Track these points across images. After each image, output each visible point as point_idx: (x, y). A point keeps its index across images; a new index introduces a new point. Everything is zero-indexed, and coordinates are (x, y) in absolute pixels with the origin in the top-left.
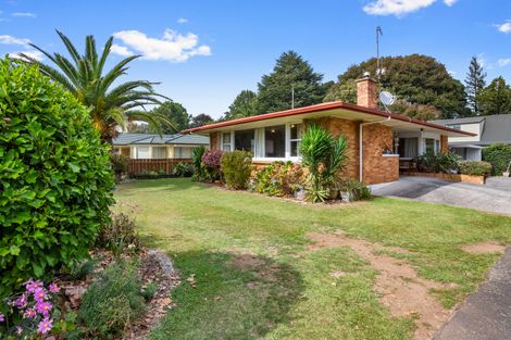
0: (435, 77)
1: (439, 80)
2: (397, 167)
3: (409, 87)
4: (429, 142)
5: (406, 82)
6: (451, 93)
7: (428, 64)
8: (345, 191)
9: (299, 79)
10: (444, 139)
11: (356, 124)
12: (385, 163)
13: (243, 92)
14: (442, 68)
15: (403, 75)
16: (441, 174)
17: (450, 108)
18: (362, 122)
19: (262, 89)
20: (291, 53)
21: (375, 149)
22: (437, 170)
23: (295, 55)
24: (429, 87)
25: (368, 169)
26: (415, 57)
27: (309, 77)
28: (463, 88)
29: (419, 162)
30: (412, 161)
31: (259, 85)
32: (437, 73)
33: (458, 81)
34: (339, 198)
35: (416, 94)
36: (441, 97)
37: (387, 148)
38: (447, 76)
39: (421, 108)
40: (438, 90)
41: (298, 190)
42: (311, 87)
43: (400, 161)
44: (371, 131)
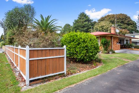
0: (127, 20)
1: (128, 21)
2: (120, 47)
3: (120, 23)
4: (127, 40)
5: (118, 22)
6: (132, 25)
7: (125, 16)
8: (110, 51)
9: (86, 21)
10: (130, 40)
11: (111, 37)
12: (117, 46)
13: (66, 24)
14: (129, 18)
15: (118, 20)
16: (130, 48)
17: (132, 30)
18: (112, 36)
19: (74, 24)
20: (83, 13)
21: (115, 42)
22: (129, 48)
23: (84, 13)
24: (125, 24)
25: (114, 47)
26: (121, 14)
27: (89, 20)
28: (136, 23)
29: (125, 46)
30: (123, 45)
31: (73, 23)
32: (128, 19)
33: (134, 22)
34: (109, 53)
35: (122, 26)
36: (129, 26)
37: (117, 42)
38: (131, 20)
39: (123, 30)
40: (128, 24)
41: (100, 51)
42: (90, 24)
43: (121, 45)
44: (114, 38)
